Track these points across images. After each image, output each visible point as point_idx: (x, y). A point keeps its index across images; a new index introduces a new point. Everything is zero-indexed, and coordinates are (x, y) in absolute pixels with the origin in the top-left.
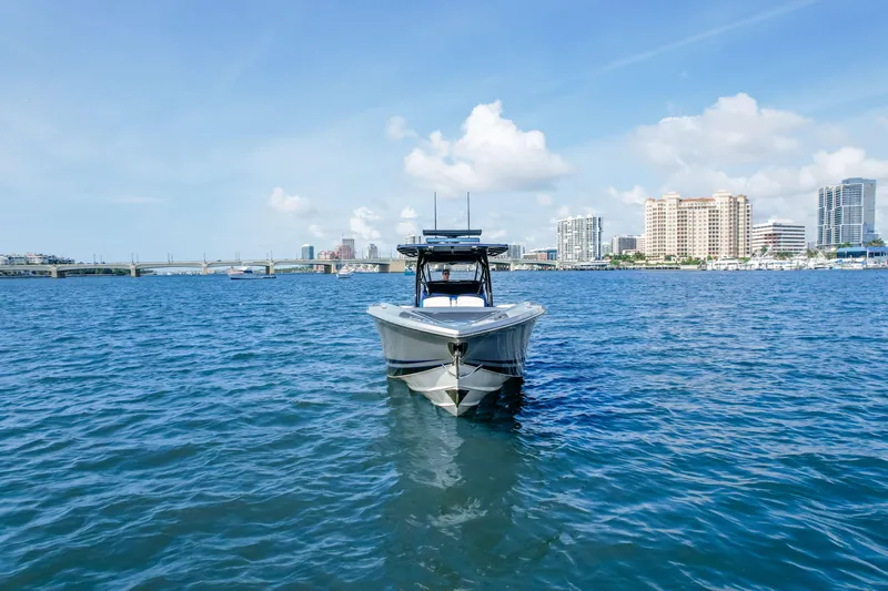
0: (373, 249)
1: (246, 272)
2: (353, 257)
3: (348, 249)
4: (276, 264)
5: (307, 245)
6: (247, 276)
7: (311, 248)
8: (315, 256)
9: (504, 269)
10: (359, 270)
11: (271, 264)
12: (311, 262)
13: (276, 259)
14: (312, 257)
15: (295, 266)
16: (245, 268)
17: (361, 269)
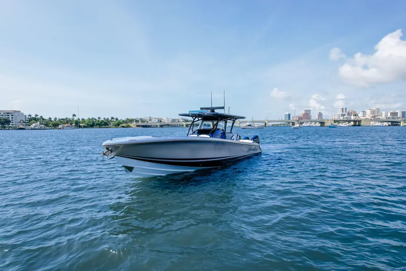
0: (320, 115)
1: (248, 125)
2: (310, 118)
3: (307, 115)
4: (269, 122)
5: (287, 113)
6: (250, 127)
7: (289, 115)
8: (291, 118)
9: (397, 125)
10: (311, 125)
11: (267, 122)
12: (289, 121)
13: (269, 119)
14: (289, 119)
15: (281, 123)
16: (248, 124)
17: (313, 124)
